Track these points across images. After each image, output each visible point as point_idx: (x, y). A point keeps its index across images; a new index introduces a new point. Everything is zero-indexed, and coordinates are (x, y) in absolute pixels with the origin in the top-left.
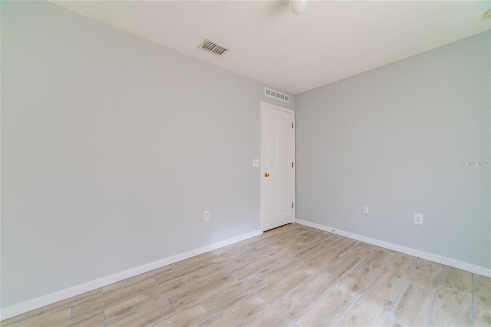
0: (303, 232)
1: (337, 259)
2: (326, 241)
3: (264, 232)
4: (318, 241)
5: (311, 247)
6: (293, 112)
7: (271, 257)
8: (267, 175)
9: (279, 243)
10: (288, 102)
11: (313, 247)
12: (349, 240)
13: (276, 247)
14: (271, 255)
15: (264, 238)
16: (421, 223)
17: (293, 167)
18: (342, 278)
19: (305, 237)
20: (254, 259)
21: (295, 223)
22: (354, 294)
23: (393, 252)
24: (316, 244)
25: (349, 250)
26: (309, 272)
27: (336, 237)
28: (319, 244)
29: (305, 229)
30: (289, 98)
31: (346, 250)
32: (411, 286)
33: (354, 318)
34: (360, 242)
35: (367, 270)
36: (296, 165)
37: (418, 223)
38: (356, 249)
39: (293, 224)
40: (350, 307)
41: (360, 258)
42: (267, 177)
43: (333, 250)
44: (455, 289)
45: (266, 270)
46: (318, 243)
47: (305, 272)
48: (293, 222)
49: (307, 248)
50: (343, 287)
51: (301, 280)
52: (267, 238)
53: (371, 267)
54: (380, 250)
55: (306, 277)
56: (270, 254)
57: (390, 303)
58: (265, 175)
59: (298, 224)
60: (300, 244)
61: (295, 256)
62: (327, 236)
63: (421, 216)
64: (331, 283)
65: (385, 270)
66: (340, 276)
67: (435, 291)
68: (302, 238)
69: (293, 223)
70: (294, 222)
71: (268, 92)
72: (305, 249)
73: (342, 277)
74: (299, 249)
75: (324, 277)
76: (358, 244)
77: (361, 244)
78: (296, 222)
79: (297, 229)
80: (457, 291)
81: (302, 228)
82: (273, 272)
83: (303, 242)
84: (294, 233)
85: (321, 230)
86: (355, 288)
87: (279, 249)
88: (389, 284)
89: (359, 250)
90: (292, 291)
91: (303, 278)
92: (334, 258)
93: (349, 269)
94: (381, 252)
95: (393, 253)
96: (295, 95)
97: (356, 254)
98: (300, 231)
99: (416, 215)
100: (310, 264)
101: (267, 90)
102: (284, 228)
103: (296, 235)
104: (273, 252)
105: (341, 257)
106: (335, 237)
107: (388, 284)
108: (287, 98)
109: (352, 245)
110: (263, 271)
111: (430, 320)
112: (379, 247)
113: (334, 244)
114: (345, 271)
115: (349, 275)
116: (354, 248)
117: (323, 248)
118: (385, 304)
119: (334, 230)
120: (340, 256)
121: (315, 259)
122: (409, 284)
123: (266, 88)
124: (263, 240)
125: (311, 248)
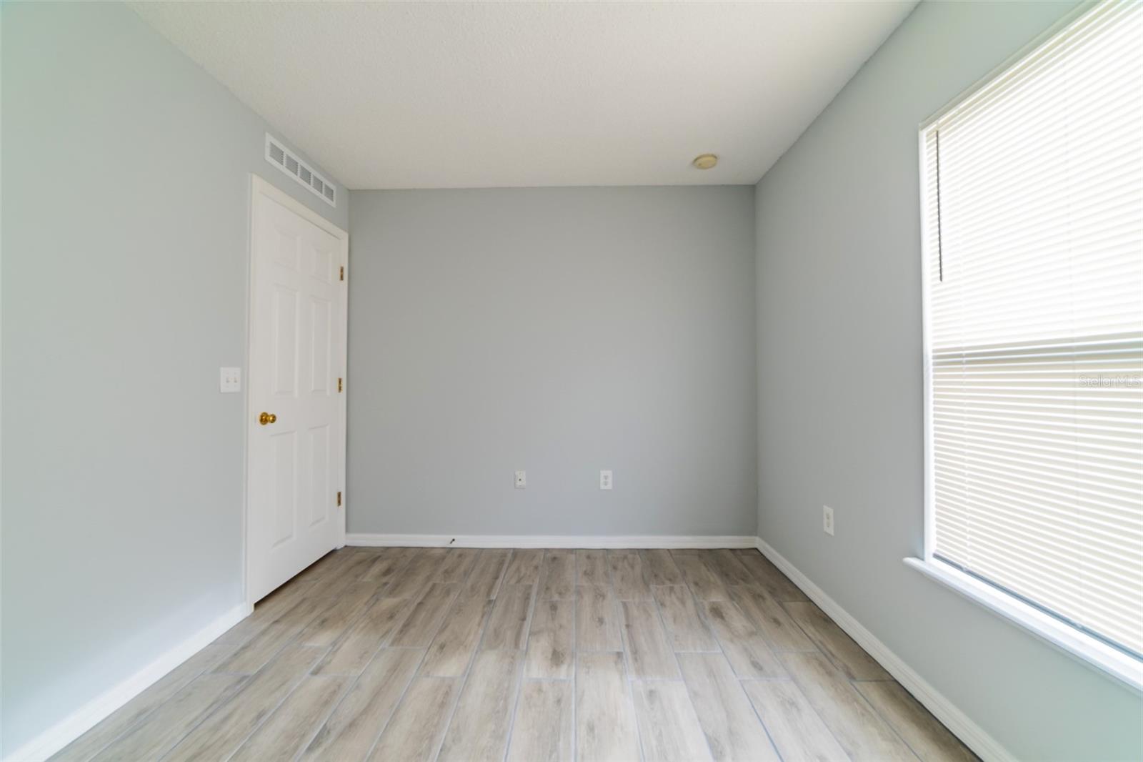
0: (378, 568)
1: (491, 606)
2: (446, 572)
3: (257, 605)
4: (429, 578)
5: (419, 600)
6: (345, 236)
7: (319, 681)
8: (271, 418)
9: (323, 623)
10: (333, 204)
11: (425, 598)
12: (490, 553)
13: (323, 640)
14: (315, 673)
15: (264, 626)
16: (609, 486)
17: (342, 391)
18: (525, 648)
19: (391, 579)
20: (260, 716)
21: (346, 546)
22: (563, 672)
23: (571, 551)
24: (427, 589)
25: (502, 574)
26: (451, 668)
27: (462, 553)
28: (434, 585)
29: (379, 557)
30: (335, 192)
31: (496, 578)
32: (625, 605)
33: (591, 728)
34: (512, 551)
35: (554, 607)
36: (348, 385)
37: (606, 488)
38: (514, 567)
39: (339, 553)
40: (573, 706)
41: (531, 587)
42: (269, 424)
43: (473, 588)
44: (669, 584)
45: (325, 731)
46: (430, 584)
47: (441, 673)
48: (340, 546)
49: (412, 608)
50: (535, 669)
51: (442, 705)
52: (277, 622)
53: (556, 598)
54: (549, 555)
55: (450, 687)
56: (311, 670)
57: (619, 655)
58: (261, 420)
59: (355, 547)
60: (387, 603)
61: (392, 644)
62: (443, 558)
63: (609, 473)
64: (510, 672)
65: (579, 593)
66: (517, 645)
67: (653, 599)
68: (386, 584)
69: (339, 548)
70: (343, 546)
71: (277, 154)
72: (406, 613)
73: (523, 646)
74: (391, 617)
75: (489, 665)
76: (510, 555)
77: (517, 553)
78: (348, 544)
79: (359, 563)
80: (671, 585)
81: (373, 556)
82: (352, 725)
83: (393, 592)
84: (357, 576)
85: (422, 548)
86: (557, 657)
87: (334, 644)
88: (599, 618)
89: (518, 569)
90: (436, 749)
91: (445, 698)
92: (484, 607)
93: (524, 619)
94: (555, 559)
95: (572, 553)
96: (349, 190)
97: (518, 581)
98: (370, 567)
99: (603, 473)
100: (442, 647)
101: (273, 147)
102: (319, 570)
103: (365, 580)
104: (318, 662)
105: (497, 598)
106: (460, 556)
107: (597, 620)
108: (330, 193)
109: (501, 563)
110: (317, 742)
111: (676, 654)
112: (547, 550)
113: (466, 574)
114: (521, 626)
115: (531, 634)
116: (507, 569)
117: (448, 593)
118: (616, 663)
119: (454, 540)
120: (493, 597)
121: (442, 630)
122: (621, 604)
123: (269, 139)
124: (264, 633)
125: (420, 604)
